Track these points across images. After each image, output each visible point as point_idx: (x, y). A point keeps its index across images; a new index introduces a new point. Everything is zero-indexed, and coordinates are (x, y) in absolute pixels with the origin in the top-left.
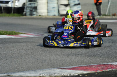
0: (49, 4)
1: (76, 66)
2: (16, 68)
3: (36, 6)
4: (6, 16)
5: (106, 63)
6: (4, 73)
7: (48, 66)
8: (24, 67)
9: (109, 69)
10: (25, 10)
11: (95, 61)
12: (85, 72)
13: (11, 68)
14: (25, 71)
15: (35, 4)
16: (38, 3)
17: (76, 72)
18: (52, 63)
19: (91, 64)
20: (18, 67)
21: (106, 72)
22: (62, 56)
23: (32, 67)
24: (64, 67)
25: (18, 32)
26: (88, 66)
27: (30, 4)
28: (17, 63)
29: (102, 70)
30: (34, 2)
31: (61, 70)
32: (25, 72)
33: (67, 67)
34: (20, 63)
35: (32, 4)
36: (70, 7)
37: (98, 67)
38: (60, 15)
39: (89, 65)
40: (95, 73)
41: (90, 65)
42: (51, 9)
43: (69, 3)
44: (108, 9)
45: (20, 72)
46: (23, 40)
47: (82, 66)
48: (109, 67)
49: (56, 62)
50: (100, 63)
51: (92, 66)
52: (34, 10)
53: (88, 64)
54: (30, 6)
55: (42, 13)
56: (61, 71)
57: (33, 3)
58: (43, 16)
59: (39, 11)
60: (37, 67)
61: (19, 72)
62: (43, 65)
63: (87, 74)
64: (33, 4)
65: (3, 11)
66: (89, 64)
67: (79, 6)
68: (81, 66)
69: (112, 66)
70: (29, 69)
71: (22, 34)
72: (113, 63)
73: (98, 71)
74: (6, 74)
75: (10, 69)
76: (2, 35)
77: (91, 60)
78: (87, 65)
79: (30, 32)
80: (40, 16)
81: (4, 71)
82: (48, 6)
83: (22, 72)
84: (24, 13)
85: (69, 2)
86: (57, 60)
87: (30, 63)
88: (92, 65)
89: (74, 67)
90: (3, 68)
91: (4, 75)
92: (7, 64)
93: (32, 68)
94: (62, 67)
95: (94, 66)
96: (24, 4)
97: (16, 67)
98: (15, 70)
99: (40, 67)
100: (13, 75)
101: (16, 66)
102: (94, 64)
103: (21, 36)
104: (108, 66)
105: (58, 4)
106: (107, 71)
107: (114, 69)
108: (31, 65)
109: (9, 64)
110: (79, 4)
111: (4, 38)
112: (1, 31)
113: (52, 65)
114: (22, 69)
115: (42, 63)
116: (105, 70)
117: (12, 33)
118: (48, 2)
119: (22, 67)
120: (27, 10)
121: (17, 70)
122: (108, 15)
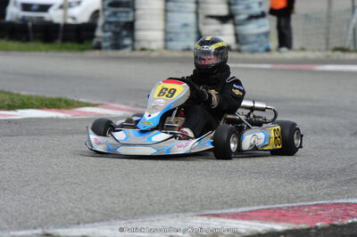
0: (170, 14)
1: (250, 209)
2: (72, 212)
3: (131, 19)
4: (40, 50)
5: (343, 198)
6: (35, 228)
7: (168, 208)
8: (95, 209)
9: (353, 217)
10: (99, 33)
11: (310, 193)
12: (279, 227)
13: (55, 213)
14: (97, 221)
15: (127, 12)
16: (138, 12)
17: (251, 226)
18: (177, 198)
19: (296, 202)
20: (77, 210)
21: (342, 227)
22: (210, 176)
23: (117, 209)
24: (216, 209)
25: (76, 99)
26: (288, 207)
27: (115, 14)
28: (74, 197)
29: (332, 220)
30: (127, 9)
31: (205, 218)
32: (96, 224)
33: (224, 211)
34: (83, 196)
35: (119, 15)
36: (235, 25)
37: (320, 212)
39: (290, 205)
40: (309, 229)
41: (294, 204)
42: (178, 30)
43: (230, 10)
44: (351, 32)
45: (81, 225)
47: (269, 209)
48: (352, 213)
49: (190, 194)
50: (324, 199)
51: (299, 207)
52: (125, 33)
53: (289, 203)
54: (113, 19)
55: (149, 42)
56: (207, 222)
57: (121, 12)
58: (152, 50)
59: (139, 34)
60: (133, 209)
61: (78, 224)
62: (151, 204)
63: (285, 233)
64: (124, 15)
65: (31, 35)
66: (292, 202)
67: (262, 21)
68: (266, 207)
70: (111, 216)
71: (88, 105)
73: (318, 224)
74: (39, 231)
75: (52, 215)
76: (28, 108)
78: (287, 205)
79: (112, 101)
80: (143, 49)
81: (34, 221)
82: (166, 20)
83: (88, 225)
84: (95, 41)
85: (234, 8)
86: (193, 187)
87: (113, 196)
88: (302, 204)
89: (245, 212)
90: (31, 213)
91: (35, 232)
92: (42, 198)
93: (119, 212)
94: (210, 209)
95: (306, 210)
96: (96, 14)
97: (69, 209)
98: (68, 217)
99: (141, 210)
100: (61, 234)
101: (71, 204)
102: (307, 201)
103: (85, 113)
104: (349, 208)
105: (197, 14)
106: (345, 223)
108: (114, 203)
109: (50, 198)
110: (263, 15)
111: (35, 118)
112: (24, 96)
113: (177, 204)
114: (89, 214)
115: (148, 196)
116: (340, 220)
117: (58, 103)
118: (169, 9)
119: (87, 210)
120: (104, 31)
121: (72, 217)
122: (352, 48)
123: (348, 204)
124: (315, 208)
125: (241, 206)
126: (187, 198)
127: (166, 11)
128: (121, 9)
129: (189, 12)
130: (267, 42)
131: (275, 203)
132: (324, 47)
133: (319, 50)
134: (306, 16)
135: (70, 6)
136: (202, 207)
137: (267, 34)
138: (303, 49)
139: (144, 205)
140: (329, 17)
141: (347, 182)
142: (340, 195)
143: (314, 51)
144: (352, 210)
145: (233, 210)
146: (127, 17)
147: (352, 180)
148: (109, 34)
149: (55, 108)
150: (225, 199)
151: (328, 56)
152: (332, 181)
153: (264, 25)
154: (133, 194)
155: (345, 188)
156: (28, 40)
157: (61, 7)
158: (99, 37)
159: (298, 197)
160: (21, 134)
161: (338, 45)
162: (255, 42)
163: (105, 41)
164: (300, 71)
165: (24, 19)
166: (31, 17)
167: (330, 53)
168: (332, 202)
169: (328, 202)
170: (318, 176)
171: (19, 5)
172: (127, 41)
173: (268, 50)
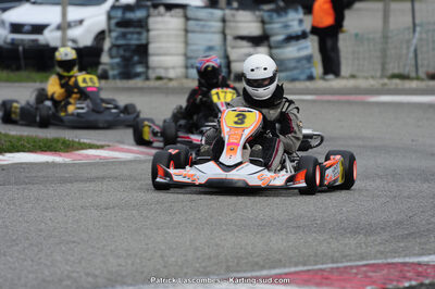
0: (190, 35)
3: (144, 42)
4: (33, 81)
5: (399, 257)
7: (185, 270)
8: (97, 273)
9: (410, 280)
10: (105, 58)
11: (359, 251)
13: (48, 279)
15: (139, 33)
16: (151, 33)
18: (198, 258)
19: (342, 262)
20: (75, 275)
22: (239, 231)
23: (124, 273)
24: (245, 271)
25: (77, 140)
26: (332, 269)
27: (124, 35)
28: (72, 259)
29: (385, 284)
30: (138, 30)
34: (82, 258)
35: (129, 36)
36: (270, 47)
37: (370, 274)
38: (232, 76)
39: (335, 265)
41: (340, 265)
42: (200, 54)
43: (264, 30)
44: (411, 55)
46: (94, 173)
47: (309, 271)
48: (409, 274)
49: (213, 254)
50: (375, 258)
51: (346, 267)
52: (136, 58)
53: (333, 262)
54: (121, 42)
55: (166, 69)
57: (132, 33)
58: (170, 79)
59: (153, 60)
60: (142, 273)
62: (165, 267)
64: (135, 36)
65: (22, 62)
66: (337, 262)
67: (303, 43)
68: (305, 268)
69: (420, 269)
70: (116, 281)
71: (91, 147)
72: (425, 259)
73: (368, 288)
75: (44, 281)
76: (18, 151)
77: (346, 245)
78: (330, 265)
79: (123, 143)
80: (159, 78)
82: (186, 43)
84: (101, 67)
85: (267, 26)
86: (217, 245)
87: (119, 257)
88: (349, 264)
90: (19, 279)
92: (32, 261)
93: (126, 276)
95: (354, 271)
96: (101, 36)
97: (66, 273)
98: (65, 283)
101: (68, 268)
102: (356, 260)
103: (88, 156)
104: (406, 268)
105: (224, 34)
106: (401, 287)
107: (427, 281)
108: (120, 265)
109: (42, 260)
110: (304, 36)
111: (26, 164)
112: (13, 137)
113: (198, 265)
114: (90, 279)
115: (162, 256)
116: (395, 283)
117: (55, 145)
118: (189, 29)
119: (88, 274)
120: (111, 57)
121: (69, 283)
122: (413, 74)
123: (405, 264)
124: (364, 269)
125: (274, 268)
126: (210, 258)
127: (186, 31)
128: (131, 30)
129: (214, 33)
130: (309, 68)
131: (316, 263)
132: (379, 74)
133: (373, 77)
134: (357, 35)
135: (69, 26)
136: (228, 269)
137: (309, 59)
138: (353, 77)
139: (158, 267)
140: (385, 37)
141: (404, 237)
142: (395, 253)
143: (366, 78)
144: (409, 271)
145: (265, 273)
146: (139, 39)
147: (410, 235)
148: (117, 60)
149: (51, 151)
150: (256, 259)
151: (384, 85)
152: (385, 236)
153: (306, 47)
154: (144, 255)
155: (402, 245)
156: (18, 69)
157: (59, 28)
158: (105, 64)
159: (345, 257)
160: (9, 183)
161: (396, 71)
162: (295, 68)
163: (113, 69)
164: (350, 103)
165: (13, 42)
166: (22, 40)
167: (386, 81)
168: (385, 261)
169: (380, 261)
170: (370, 230)
171: (7, 25)
172: (139, 69)
173: (311, 78)
